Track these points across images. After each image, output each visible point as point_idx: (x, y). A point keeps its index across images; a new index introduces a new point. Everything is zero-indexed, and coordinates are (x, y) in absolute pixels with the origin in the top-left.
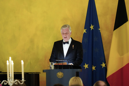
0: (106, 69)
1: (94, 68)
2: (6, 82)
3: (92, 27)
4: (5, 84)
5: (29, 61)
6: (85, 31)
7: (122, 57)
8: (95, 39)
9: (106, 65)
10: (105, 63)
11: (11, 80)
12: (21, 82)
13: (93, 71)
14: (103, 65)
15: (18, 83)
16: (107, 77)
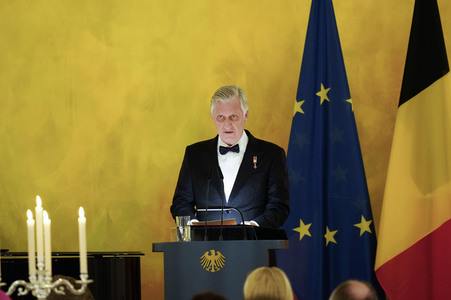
0: (372, 239)
1: (330, 236)
2: (24, 287)
3: (323, 94)
4: (22, 293)
5: (104, 213)
6: (298, 107)
7: (428, 196)
9: (372, 226)
10: (369, 217)
11: (40, 278)
12: (78, 287)
13: (327, 249)
14: (364, 226)
15: (67, 290)
16: (376, 268)
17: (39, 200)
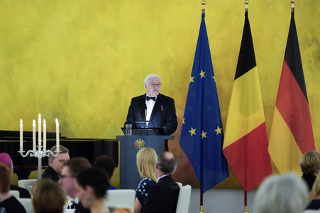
0: (222, 136)
1: (204, 135)
2: (32, 153)
3: (202, 74)
4: (31, 155)
6: (191, 79)
7: (246, 119)
8: (207, 92)
9: (222, 131)
10: (221, 127)
11: (40, 149)
12: (55, 153)
14: (219, 131)
16: (224, 148)
17: (40, 116)
